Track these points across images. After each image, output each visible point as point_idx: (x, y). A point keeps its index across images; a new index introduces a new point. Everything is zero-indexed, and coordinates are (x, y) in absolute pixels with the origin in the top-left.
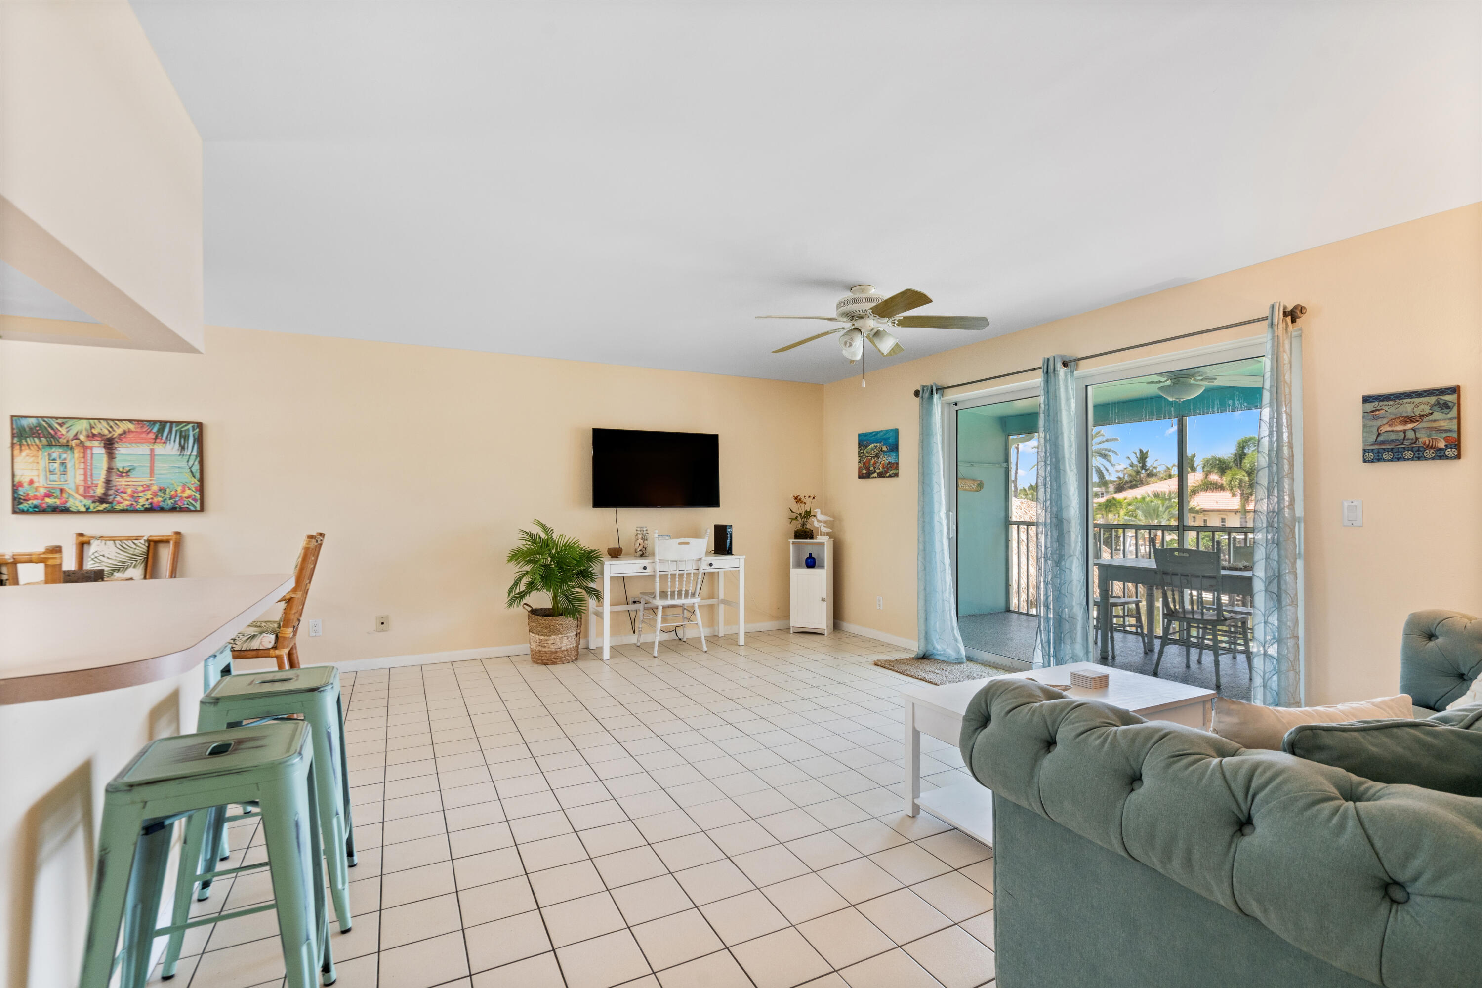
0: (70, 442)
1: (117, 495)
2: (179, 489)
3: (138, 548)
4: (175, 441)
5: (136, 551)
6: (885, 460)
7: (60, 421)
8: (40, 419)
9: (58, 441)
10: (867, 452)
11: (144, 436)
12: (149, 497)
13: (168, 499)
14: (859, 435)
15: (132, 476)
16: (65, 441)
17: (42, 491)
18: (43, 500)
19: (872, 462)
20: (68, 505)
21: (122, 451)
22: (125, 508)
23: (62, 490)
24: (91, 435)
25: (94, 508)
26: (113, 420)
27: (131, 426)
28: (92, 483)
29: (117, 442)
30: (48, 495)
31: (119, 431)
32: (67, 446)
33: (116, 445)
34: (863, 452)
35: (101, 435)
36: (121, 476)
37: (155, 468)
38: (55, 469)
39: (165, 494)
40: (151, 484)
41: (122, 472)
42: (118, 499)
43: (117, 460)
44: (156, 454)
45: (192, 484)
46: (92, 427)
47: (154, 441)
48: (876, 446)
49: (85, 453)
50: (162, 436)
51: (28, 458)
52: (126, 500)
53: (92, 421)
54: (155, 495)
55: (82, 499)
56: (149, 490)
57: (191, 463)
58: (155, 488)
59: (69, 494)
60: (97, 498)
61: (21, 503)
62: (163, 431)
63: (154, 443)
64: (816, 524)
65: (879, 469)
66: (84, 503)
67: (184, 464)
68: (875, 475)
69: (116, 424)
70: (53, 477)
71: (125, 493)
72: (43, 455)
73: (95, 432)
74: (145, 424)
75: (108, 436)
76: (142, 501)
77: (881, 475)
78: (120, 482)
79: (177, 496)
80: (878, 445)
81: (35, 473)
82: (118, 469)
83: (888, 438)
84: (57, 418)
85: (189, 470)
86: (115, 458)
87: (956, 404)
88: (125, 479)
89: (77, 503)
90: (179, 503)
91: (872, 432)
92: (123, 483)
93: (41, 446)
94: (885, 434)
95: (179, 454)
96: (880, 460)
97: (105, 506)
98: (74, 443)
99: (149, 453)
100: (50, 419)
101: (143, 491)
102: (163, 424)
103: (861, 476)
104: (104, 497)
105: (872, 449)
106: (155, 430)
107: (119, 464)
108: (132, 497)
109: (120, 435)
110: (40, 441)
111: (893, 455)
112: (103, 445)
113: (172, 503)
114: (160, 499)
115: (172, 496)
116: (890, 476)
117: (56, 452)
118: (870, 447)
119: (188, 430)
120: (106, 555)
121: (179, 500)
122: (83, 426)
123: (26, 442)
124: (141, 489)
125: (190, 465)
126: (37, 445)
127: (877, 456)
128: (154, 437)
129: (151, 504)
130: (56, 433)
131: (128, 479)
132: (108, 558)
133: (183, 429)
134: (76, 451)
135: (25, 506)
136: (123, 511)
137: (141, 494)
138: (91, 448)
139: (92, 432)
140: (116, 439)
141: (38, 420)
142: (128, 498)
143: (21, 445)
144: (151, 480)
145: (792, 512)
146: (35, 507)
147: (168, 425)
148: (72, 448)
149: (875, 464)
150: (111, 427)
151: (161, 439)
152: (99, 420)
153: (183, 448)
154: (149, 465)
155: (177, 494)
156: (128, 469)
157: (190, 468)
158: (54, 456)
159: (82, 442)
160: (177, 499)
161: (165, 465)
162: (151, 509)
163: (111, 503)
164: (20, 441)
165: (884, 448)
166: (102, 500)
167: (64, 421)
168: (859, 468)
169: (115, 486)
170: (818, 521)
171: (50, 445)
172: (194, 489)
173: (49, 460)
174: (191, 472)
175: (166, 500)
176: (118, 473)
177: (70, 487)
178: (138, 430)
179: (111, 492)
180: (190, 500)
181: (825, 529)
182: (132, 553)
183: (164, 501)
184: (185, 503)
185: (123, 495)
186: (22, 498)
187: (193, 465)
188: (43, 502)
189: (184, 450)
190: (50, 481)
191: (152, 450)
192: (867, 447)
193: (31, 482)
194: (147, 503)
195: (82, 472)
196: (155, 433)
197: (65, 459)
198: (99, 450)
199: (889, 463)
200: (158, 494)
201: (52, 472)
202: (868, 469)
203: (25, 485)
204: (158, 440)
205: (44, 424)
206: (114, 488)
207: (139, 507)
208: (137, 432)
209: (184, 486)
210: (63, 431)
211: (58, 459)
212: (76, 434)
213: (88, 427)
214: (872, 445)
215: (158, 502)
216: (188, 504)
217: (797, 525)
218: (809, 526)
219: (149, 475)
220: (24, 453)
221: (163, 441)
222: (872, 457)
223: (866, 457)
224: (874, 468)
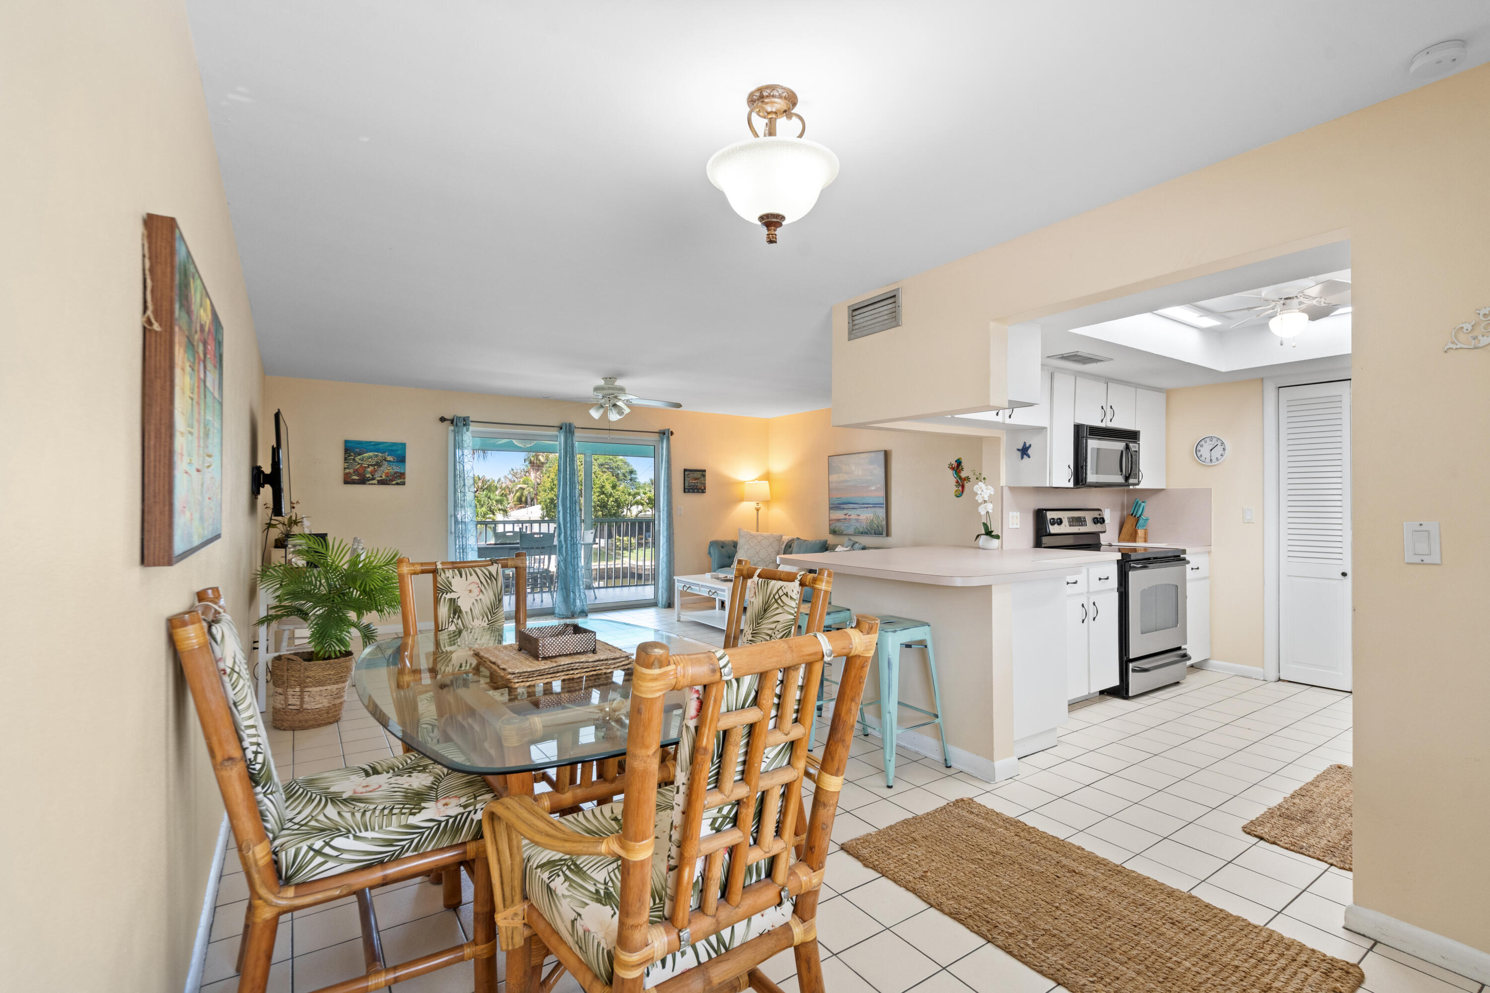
6: (386, 470)
10: (362, 460)
14: (346, 442)
19: (369, 470)
34: (354, 460)
48: (377, 456)
65: (381, 477)
68: (375, 482)
77: (382, 482)
80: (380, 454)
83: (397, 450)
91: (370, 442)
94: (390, 446)
96: (382, 468)
103: (347, 481)
105: (371, 457)
116: (397, 484)
118: (367, 455)
127: (378, 465)
149: (374, 471)
165: (389, 458)
168: (346, 474)
192: (360, 454)
199: (396, 473)
202: (360, 475)
214: (371, 454)
222: (369, 465)
223: (359, 464)
224: (373, 476)
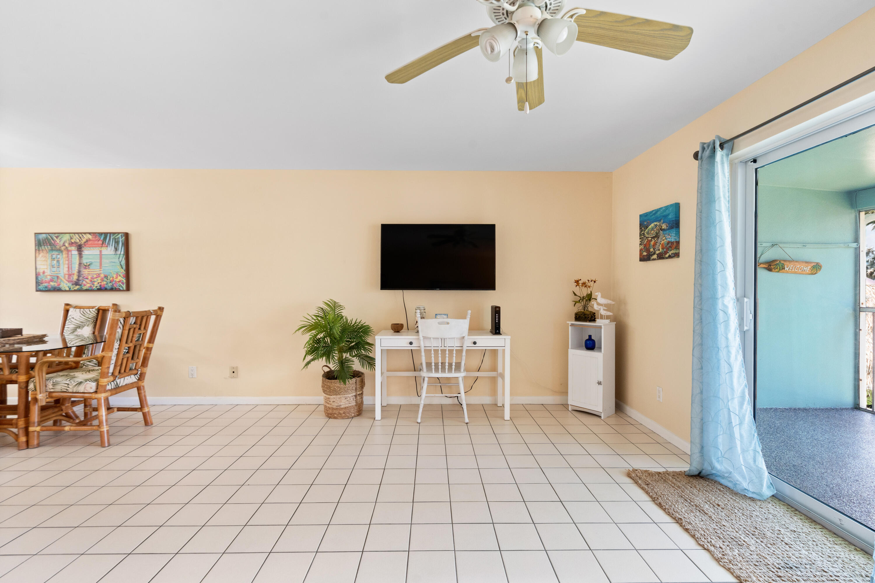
0: (61, 247)
1: (84, 280)
2: (115, 276)
3: (91, 314)
4: (112, 245)
5: (90, 315)
7: (56, 235)
8: (47, 234)
9: (56, 247)
10: (648, 233)
11: (96, 242)
12: (99, 281)
13: (109, 283)
14: (641, 216)
15: (91, 268)
16: (59, 247)
17: (49, 277)
18: (49, 283)
19: (652, 243)
20: (61, 286)
21: (86, 252)
22: (88, 288)
23: (58, 277)
24: (71, 243)
25: (73, 288)
26: (81, 233)
27: (90, 237)
28: (72, 273)
29: (83, 247)
30: (52, 280)
31: (84, 240)
32: (60, 250)
33: (83, 249)
34: (644, 234)
35: (76, 243)
36: (85, 268)
37: (102, 263)
38: (54, 265)
39: (107, 279)
40: (100, 273)
41: (86, 266)
42: (84, 282)
43: (83, 258)
44: (103, 254)
45: (121, 273)
46: (71, 238)
47: (101, 246)
48: (656, 225)
49: (68, 254)
50: (106, 242)
51: (43, 258)
52: (88, 283)
53: (71, 235)
54: (102, 280)
55: (67, 282)
56: (99, 277)
57: (120, 259)
58: (102, 276)
59: (61, 280)
60: (74, 282)
61: (39, 285)
62: (106, 239)
63: (102, 247)
64: (596, 307)
65: (659, 250)
66: (68, 285)
67: (117, 260)
68: (655, 256)
69: (83, 235)
70: (54, 269)
71: (87, 279)
72: (49, 256)
73: (73, 241)
74: (97, 235)
75: (79, 243)
76: (96, 284)
77: (661, 257)
78: (85, 272)
79: (113, 281)
80: (658, 224)
81: (45, 267)
82: (84, 264)
83: (668, 215)
84: (55, 233)
85: (119, 264)
86: (82, 257)
87: (755, 161)
88: (88, 270)
89: (65, 285)
90: (114, 285)
91: (653, 211)
92: (87, 273)
93: (48, 251)
94: (665, 211)
95: (114, 253)
96: (659, 240)
97: (78, 287)
98: (63, 248)
99: (99, 254)
100: (52, 234)
101: (96, 278)
102: (106, 234)
103: (643, 259)
104: (77, 282)
105: (652, 229)
106: (102, 239)
107: (85, 261)
108: (91, 281)
109: (85, 242)
110: (48, 248)
111: (673, 232)
112: (76, 249)
113: (111, 285)
114: (105, 283)
115: (111, 280)
116: (670, 257)
117: (55, 253)
118: (650, 227)
119: (119, 238)
120: (75, 318)
121: (115, 283)
122: (66, 237)
123: (42, 248)
124: (95, 276)
125: (120, 261)
126: (46, 250)
127: (657, 236)
128: (101, 243)
129: (100, 286)
130: (55, 243)
131: (89, 270)
132: (75, 320)
133: (116, 238)
134: (64, 253)
135: (41, 287)
136: (87, 290)
137: (95, 280)
138: (71, 251)
139: (71, 241)
140: (83, 245)
141: (47, 235)
142: (89, 282)
143: (39, 250)
144: (100, 271)
145: (575, 295)
146: (46, 287)
147: (109, 235)
148: (62, 252)
149: (655, 244)
150: (80, 238)
151: (105, 244)
152: (74, 233)
153: (116, 249)
154: (99, 261)
155: (113, 279)
156: (89, 264)
157: (120, 262)
158: (54, 256)
159: (67, 248)
160: (114, 282)
161: (107, 261)
162: (101, 289)
163: (80, 285)
164: (39, 248)
165: (664, 226)
166: (77, 283)
167: (59, 234)
168: (641, 250)
169: (83, 274)
170: (598, 304)
171: (52, 250)
172: (122, 276)
173: (52, 259)
174: (121, 265)
175: (108, 283)
176: (84, 266)
177: (61, 276)
178: (94, 239)
179: (81, 278)
180: (120, 283)
181: (605, 312)
182: (87, 317)
183: (106, 284)
184: (118, 285)
185: (87, 280)
186: (40, 282)
187: (122, 260)
188: (49, 284)
189: (117, 251)
190: (53, 272)
191: (101, 251)
192: (647, 227)
193: (44, 273)
194: (98, 285)
195: (66, 266)
196: (102, 240)
197: (59, 258)
198: (75, 253)
199: (668, 243)
200: (104, 279)
201: (53, 266)
202: (648, 250)
203: (41, 274)
204: (104, 245)
205: (49, 237)
206: (82, 276)
207: (94, 287)
208: (93, 240)
209: (117, 274)
210: (58, 241)
211: (55, 258)
212: (64, 243)
213: (70, 238)
214: (652, 225)
215: (104, 284)
216: (119, 286)
217: (579, 308)
218: (590, 309)
219: (99, 268)
220: (40, 256)
221: (106, 246)
222: (652, 238)
223: (647, 238)
224: (654, 249)
